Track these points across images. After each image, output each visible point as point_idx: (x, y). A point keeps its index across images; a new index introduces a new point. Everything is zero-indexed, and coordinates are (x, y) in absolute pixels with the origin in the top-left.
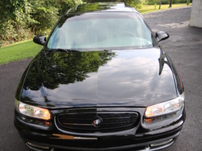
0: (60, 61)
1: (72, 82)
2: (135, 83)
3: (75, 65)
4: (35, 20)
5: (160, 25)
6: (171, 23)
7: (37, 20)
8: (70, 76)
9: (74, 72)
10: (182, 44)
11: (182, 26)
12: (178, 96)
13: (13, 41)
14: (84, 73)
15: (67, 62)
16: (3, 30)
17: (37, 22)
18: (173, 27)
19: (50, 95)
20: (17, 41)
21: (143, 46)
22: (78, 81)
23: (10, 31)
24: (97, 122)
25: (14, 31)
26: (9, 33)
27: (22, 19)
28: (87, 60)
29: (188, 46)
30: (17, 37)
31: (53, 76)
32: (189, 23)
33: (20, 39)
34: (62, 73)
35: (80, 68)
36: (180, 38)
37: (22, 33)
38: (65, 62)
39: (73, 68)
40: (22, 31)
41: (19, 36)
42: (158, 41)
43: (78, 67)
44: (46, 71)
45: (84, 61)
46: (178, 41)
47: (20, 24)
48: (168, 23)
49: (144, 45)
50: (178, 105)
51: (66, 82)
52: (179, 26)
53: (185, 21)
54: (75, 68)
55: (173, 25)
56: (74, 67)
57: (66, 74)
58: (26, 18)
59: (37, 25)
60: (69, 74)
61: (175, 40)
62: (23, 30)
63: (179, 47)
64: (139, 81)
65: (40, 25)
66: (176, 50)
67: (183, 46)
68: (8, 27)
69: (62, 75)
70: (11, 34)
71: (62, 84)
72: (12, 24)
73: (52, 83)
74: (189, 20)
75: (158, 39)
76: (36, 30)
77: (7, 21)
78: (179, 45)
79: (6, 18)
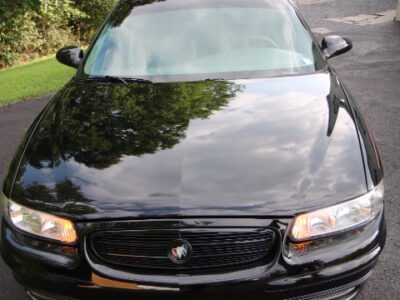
0: (127, 100)
1: (151, 151)
2: (286, 150)
3: (159, 108)
4: (80, 10)
5: (334, 20)
6: (357, 14)
7: (84, 10)
8: (147, 136)
9: (156, 126)
10: (380, 60)
11: (380, 21)
12: (368, 191)
13: (37, 54)
14: (179, 128)
15: (143, 103)
16: (15, 32)
17: (84, 15)
18: (361, 24)
19: (95, 184)
20: (45, 55)
21: (295, 69)
22: (164, 147)
23: (29, 34)
24: (180, 251)
25: (36, 33)
26: (27, 37)
27: (52, 9)
28: (184, 98)
29: (391, 64)
30: (44, 45)
31: (111, 137)
32: (394, 15)
33: (50, 50)
34: (130, 130)
35: (172, 115)
36: (375, 46)
37: (54, 38)
38: (138, 103)
39: (154, 118)
40: (54, 33)
41: (48, 44)
42: (327, 58)
43: (165, 113)
44: (92, 125)
45: (178, 100)
46: (371, 54)
47: (49, 19)
48: (350, 15)
49: (298, 66)
50: (370, 210)
51: (137, 152)
52: (373, 21)
53: (385, 10)
54: (160, 117)
55: (362, 20)
56: (157, 113)
57: (139, 130)
58: (61, 7)
59: (86, 20)
60: (145, 131)
61: (365, 52)
62: (56, 32)
63: (373, 65)
64: (293, 145)
65: (91, 21)
66: (365, 74)
67: (382, 64)
68: (25, 26)
69: (131, 133)
70: (33, 40)
71: (128, 154)
72: (32, 19)
73: (104, 153)
74: (395, 8)
75: (327, 53)
76: (83, 31)
77: (23, 13)
78: (373, 61)
79: (20, 6)
